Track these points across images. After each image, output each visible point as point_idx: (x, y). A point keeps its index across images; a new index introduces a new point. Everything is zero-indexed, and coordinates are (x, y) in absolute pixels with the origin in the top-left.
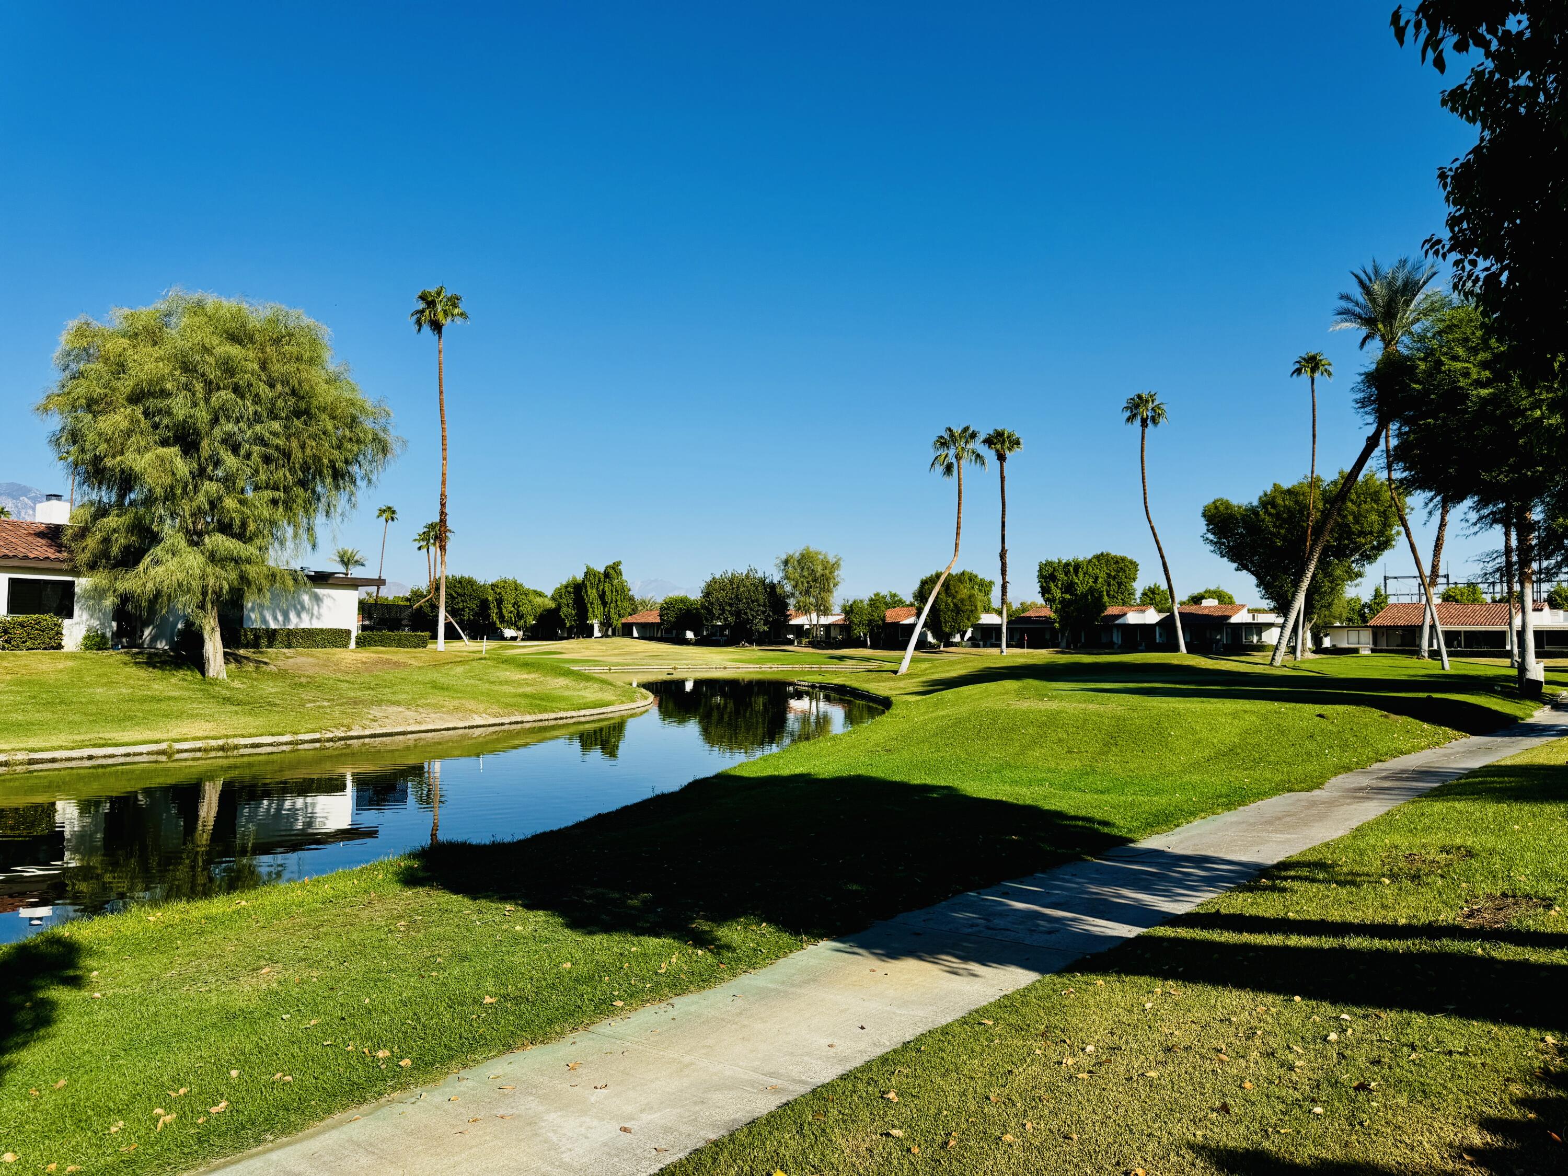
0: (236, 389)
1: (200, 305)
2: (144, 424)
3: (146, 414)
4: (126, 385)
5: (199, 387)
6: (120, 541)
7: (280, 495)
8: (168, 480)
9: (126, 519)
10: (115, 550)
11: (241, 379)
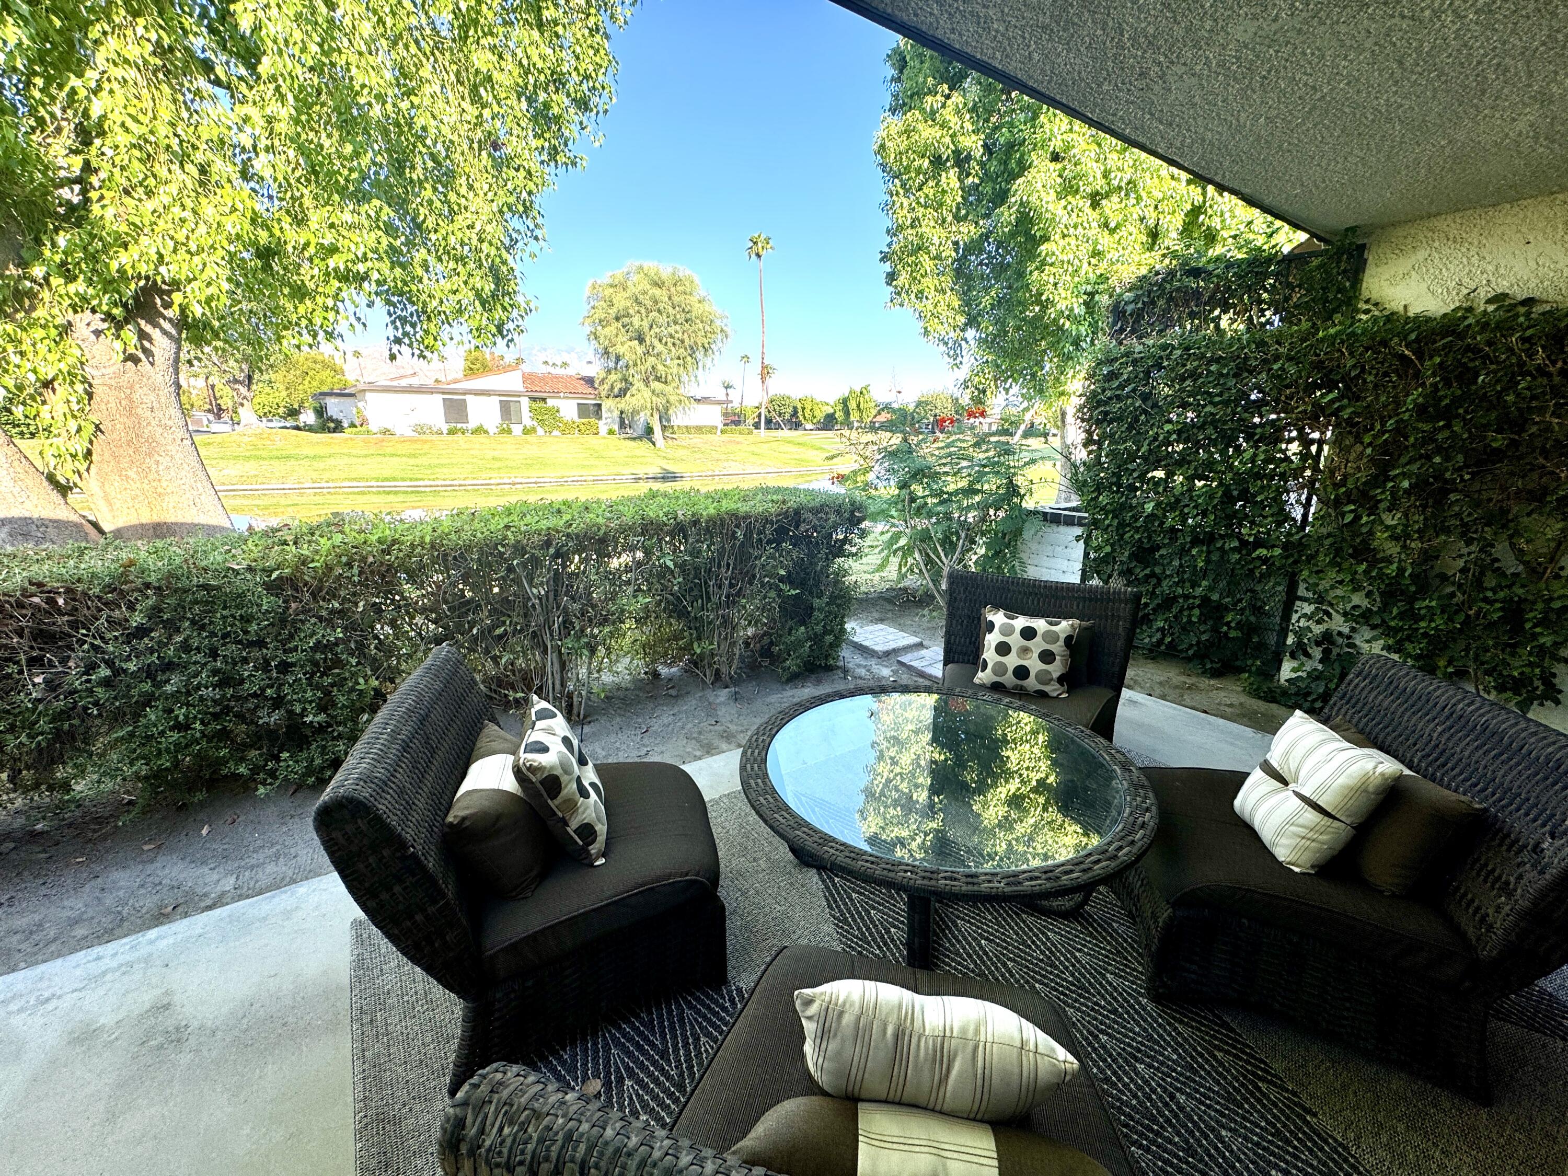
0: (659, 311)
1: (641, 268)
2: (623, 330)
3: (624, 326)
4: (613, 312)
5: (643, 311)
6: (618, 386)
7: (681, 362)
8: (634, 357)
9: (619, 376)
10: (616, 390)
11: (661, 306)
